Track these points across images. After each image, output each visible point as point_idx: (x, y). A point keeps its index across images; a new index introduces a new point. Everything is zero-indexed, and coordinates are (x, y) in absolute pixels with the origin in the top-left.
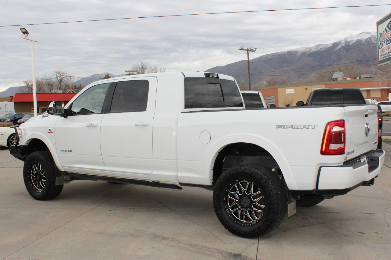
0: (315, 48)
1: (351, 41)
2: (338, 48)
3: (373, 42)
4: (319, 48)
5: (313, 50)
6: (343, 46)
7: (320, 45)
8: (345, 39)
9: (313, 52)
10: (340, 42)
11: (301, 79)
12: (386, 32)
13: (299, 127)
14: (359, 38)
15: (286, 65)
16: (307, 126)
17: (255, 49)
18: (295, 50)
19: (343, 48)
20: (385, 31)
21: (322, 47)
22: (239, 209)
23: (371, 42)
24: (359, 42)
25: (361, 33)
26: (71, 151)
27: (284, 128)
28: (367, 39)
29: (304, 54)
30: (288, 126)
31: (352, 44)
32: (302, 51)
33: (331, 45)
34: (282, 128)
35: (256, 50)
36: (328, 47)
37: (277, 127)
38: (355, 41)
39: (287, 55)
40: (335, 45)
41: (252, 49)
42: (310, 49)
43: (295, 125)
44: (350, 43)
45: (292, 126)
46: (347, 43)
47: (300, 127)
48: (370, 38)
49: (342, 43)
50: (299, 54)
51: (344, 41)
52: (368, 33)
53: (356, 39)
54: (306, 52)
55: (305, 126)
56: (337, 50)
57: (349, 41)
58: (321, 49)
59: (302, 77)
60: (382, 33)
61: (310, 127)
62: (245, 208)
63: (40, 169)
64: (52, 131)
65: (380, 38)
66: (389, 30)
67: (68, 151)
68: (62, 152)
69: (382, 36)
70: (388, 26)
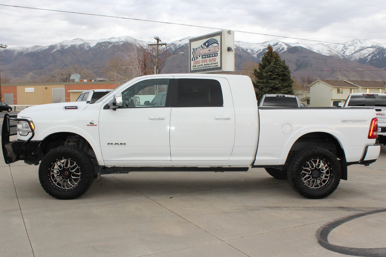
0: (32, 49)
1: (66, 45)
2: (54, 51)
3: (85, 48)
4: (36, 49)
5: (30, 51)
6: (59, 49)
7: (36, 46)
8: (61, 43)
9: (30, 52)
10: (56, 46)
11: (18, 78)
12: (202, 48)
13: (356, 121)
14: (73, 44)
15: (3, 63)
16: (361, 121)
17: (5, 45)
18: (12, 49)
19: (58, 51)
20: (200, 47)
21: (39, 49)
22: (311, 180)
23: (84, 48)
24: (73, 47)
25: (75, 39)
26: (125, 144)
28: (80, 45)
29: (21, 54)
30: (349, 121)
31: (67, 49)
32: (20, 51)
33: (48, 47)
34: (346, 122)
35: (6, 47)
36: (45, 48)
37: (342, 121)
38: (69, 46)
39: (3, 53)
40: (52, 47)
41: (3, 45)
42: (27, 49)
43: (354, 120)
44: (65, 47)
45: (352, 121)
46: (62, 47)
48: (83, 45)
49: (58, 46)
50: (16, 53)
51: (60, 45)
52: (81, 40)
53: (71, 44)
54: (24, 52)
55: (359, 121)
56: (53, 53)
57: (64, 45)
58: (38, 50)
59: (19, 76)
60: (196, 49)
61: (363, 121)
62: (318, 177)
63: (69, 165)
64: (94, 124)
65: (194, 52)
66: (206, 47)
67: (119, 144)
68: (110, 145)
69: (196, 51)
70: (205, 44)
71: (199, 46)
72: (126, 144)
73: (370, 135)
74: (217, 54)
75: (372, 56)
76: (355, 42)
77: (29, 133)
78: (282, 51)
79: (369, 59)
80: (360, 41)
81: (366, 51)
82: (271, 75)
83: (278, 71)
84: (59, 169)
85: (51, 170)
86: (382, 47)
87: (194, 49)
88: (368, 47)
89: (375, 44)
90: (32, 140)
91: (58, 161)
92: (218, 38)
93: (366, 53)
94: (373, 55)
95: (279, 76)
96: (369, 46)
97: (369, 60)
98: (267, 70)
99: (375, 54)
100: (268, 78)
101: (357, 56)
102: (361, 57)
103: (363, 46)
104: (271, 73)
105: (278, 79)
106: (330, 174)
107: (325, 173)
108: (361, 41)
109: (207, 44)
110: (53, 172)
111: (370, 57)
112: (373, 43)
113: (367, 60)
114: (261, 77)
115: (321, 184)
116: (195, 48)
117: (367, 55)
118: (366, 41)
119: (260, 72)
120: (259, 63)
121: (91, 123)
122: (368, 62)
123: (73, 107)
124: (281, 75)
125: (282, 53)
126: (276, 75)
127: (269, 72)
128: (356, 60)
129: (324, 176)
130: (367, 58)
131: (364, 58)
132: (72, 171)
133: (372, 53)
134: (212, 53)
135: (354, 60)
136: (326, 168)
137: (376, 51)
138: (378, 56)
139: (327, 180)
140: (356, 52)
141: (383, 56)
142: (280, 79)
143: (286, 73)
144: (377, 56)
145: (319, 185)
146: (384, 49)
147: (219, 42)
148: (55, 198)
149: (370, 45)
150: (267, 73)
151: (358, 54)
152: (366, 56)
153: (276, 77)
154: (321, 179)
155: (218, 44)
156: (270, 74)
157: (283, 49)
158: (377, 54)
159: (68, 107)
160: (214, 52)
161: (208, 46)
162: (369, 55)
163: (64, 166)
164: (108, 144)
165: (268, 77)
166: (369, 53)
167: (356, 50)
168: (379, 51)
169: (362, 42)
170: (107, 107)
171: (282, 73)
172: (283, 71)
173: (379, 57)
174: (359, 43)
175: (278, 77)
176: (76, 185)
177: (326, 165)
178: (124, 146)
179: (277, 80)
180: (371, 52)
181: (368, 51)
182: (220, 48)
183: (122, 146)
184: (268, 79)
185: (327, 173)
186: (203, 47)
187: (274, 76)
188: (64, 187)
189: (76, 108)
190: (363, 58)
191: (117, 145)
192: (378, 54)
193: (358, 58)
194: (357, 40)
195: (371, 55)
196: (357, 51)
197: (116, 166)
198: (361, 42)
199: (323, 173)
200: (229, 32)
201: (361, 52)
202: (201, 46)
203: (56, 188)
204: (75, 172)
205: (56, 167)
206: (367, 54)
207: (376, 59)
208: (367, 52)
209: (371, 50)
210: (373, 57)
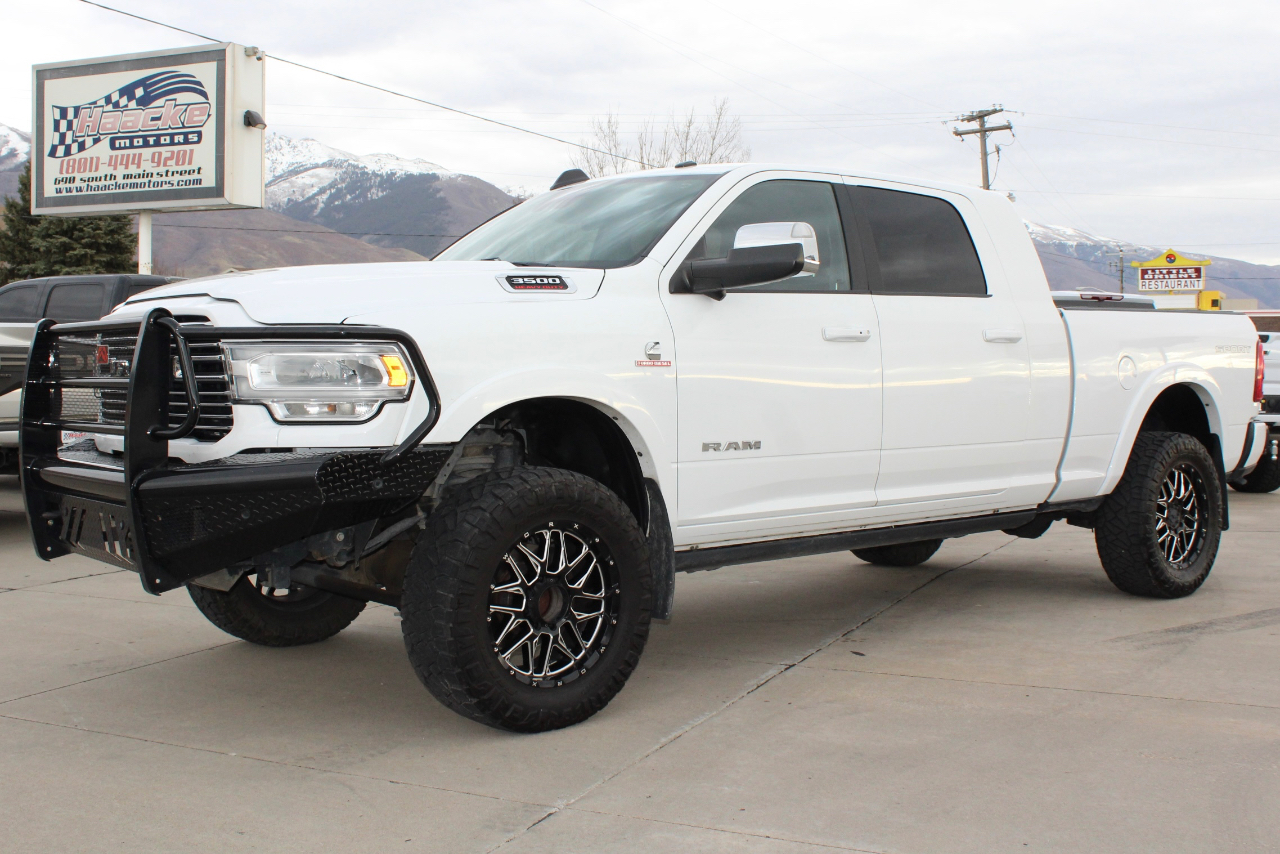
12: (110, 107)
20: (101, 103)
26: (757, 445)
60: (77, 110)
63: (563, 559)
65: (63, 125)
66: (133, 104)
69: (76, 116)
70: (127, 91)
71: (99, 95)
72: (763, 445)
74: (200, 134)
75: (331, 195)
76: (273, 144)
77: (387, 406)
79: (321, 205)
80: (290, 141)
81: (312, 176)
82: (66, 248)
83: (94, 230)
86: (362, 168)
87: (64, 112)
88: (316, 166)
89: (339, 157)
92: (205, 73)
93: (310, 183)
94: (333, 191)
95: (99, 251)
96: (320, 162)
97: (322, 209)
98: (48, 229)
99: (339, 191)
100: (54, 258)
101: (283, 193)
102: (293, 198)
103: (299, 159)
104: (65, 239)
105: (93, 262)
108: (294, 142)
109: (139, 92)
111: (325, 197)
112: (332, 151)
113: (315, 207)
114: (17, 253)
116: (69, 103)
117: (316, 190)
118: (310, 143)
119: (10, 234)
120: (7, 201)
121: (649, 354)
122: (317, 216)
123: (546, 281)
124: (104, 249)
126: (85, 246)
127: (57, 233)
128: (279, 205)
130: (313, 202)
131: (303, 202)
132: (575, 587)
133: (331, 186)
134: (170, 131)
135: (271, 206)
137: (343, 180)
138: (349, 197)
140: (277, 179)
141: (366, 197)
142: (100, 262)
143: (126, 242)
144: (345, 195)
146: (367, 174)
147: (211, 88)
149: (325, 159)
150: (50, 236)
151: (285, 185)
152: (311, 194)
153: (85, 256)
155: (204, 94)
156: (64, 244)
157: (13, 154)
158: (346, 188)
159: (521, 281)
160: (184, 127)
161: (144, 102)
162: (322, 191)
164: (706, 447)
165: (55, 252)
166: (321, 186)
167: (277, 174)
168: (351, 178)
169: (299, 145)
171: (108, 240)
172: (112, 232)
173: (353, 199)
174: (286, 149)
175: (92, 256)
178: (753, 452)
179: (90, 267)
180: (326, 183)
181: (317, 176)
182: (213, 112)
183: (749, 452)
184: (55, 263)
186: (116, 105)
187: (79, 251)
189: (563, 285)
190: (301, 199)
191: (733, 452)
192: (351, 189)
193: (286, 200)
194: (280, 138)
195: (328, 192)
196: (281, 176)
197: (701, 547)
198: (295, 147)
200: (252, 53)
201: (294, 179)
202: (108, 99)
204: (586, 588)
206: (312, 186)
207: (344, 206)
208: (314, 180)
209: (328, 175)
210: (332, 198)
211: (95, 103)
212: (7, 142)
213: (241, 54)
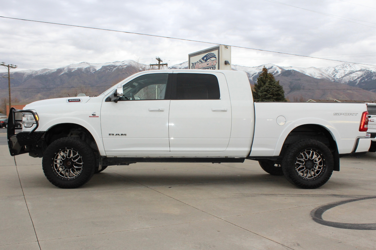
0: (40, 72)
1: (73, 69)
2: (61, 74)
3: (91, 71)
4: (45, 72)
5: (39, 73)
6: (66, 72)
7: (45, 69)
8: (68, 67)
9: (39, 75)
10: (64, 69)
11: (27, 99)
12: (200, 63)
14: (79, 67)
15: (13, 85)
16: (352, 114)
17: (15, 66)
18: (22, 72)
19: (65, 74)
20: (199, 62)
21: (47, 72)
22: (305, 170)
23: (90, 71)
24: (80, 70)
25: (81, 63)
26: (125, 135)
27: (339, 115)
28: (87, 68)
29: (30, 76)
30: (341, 114)
31: (74, 72)
32: (29, 74)
33: (56, 70)
34: (338, 114)
35: (16, 67)
36: (53, 71)
37: (334, 114)
38: (76, 69)
39: (14, 76)
40: (60, 70)
41: (13, 65)
42: (37, 72)
43: (345, 113)
44: (72, 70)
45: (343, 114)
46: (70, 70)
47: (348, 115)
48: (89, 68)
49: (65, 69)
50: (25, 76)
51: (67, 68)
52: (87, 63)
53: (77, 67)
54: (33, 74)
55: (351, 114)
56: (61, 75)
57: (71, 69)
58: (47, 73)
59: (28, 98)
60: (195, 63)
61: (354, 114)
62: (311, 168)
63: (72, 155)
64: (96, 116)
65: (193, 67)
66: (204, 61)
67: (120, 134)
68: (111, 136)
69: (195, 65)
70: (203, 58)
71: (198, 60)
72: (127, 135)
73: (362, 128)
74: (215, 67)
75: (361, 79)
76: (344, 66)
77: (34, 124)
78: (276, 74)
79: (358, 82)
80: (349, 65)
81: (355, 74)
82: (266, 95)
83: (273, 90)
84: (61, 159)
85: (54, 160)
86: (370, 71)
87: (193, 64)
88: (357, 71)
89: (363, 68)
90: (36, 130)
91: (61, 151)
92: (215, 52)
93: (354, 76)
94: (362, 78)
95: (274, 96)
96: (358, 70)
97: (358, 83)
98: (262, 90)
99: (363, 78)
100: (263, 97)
101: (347, 79)
102: (350, 80)
103: (352, 69)
104: (266, 93)
105: (272, 98)
106: (323, 165)
107: (318, 164)
108: (350, 65)
109: (205, 58)
110: (56, 162)
111: (359, 80)
112: (361, 67)
113: (356, 82)
114: (256, 97)
115: (314, 175)
116: (194, 62)
117: (356, 78)
118: (355, 65)
119: (256, 92)
120: (255, 84)
121: (93, 115)
122: (357, 85)
123: (76, 100)
124: (275, 95)
125: (277, 76)
126: (271, 94)
127: (264, 91)
128: (346, 82)
129: (317, 167)
130: (356, 81)
131: (353, 81)
132: (74, 161)
133: (361, 76)
134: (210, 67)
135: (344, 83)
136: (319, 159)
137: (365, 75)
138: (366, 79)
139: (320, 170)
140: (346, 75)
141: (372, 79)
142: (274, 98)
143: (280, 93)
144: (365, 79)
145: (313, 176)
146: (372, 72)
147: (217, 56)
148: (58, 187)
149: (359, 69)
150: (262, 92)
151: (348, 77)
152: (355, 79)
153: (270, 97)
154: (315, 169)
155: (216, 58)
156: (265, 94)
157: (277, 72)
158: (365, 77)
159: (71, 100)
160: (212, 66)
161: (206, 61)
162: (358, 78)
163: (66, 156)
164: (110, 134)
165: (263, 96)
166: (358, 76)
167: (346, 74)
168: (367, 74)
169: (352, 65)
170: (108, 100)
171: (276, 93)
172: (277, 91)
173: (368, 80)
174: (348, 67)
175: (272, 97)
176: (78, 174)
177: (319, 156)
179: (271, 100)
180: (360, 76)
181: (357, 74)
182: (217, 62)
183: (123, 136)
184: (264, 99)
185: (320, 164)
186: (201, 62)
187: (269, 96)
188: (67, 177)
189: (79, 101)
190: (352, 80)
191: (118, 136)
192: (367, 77)
193: (348, 81)
194: (347, 64)
195: (360, 78)
196: (347, 75)
197: (117, 157)
198: (351, 66)
199: (317, 164)
200: (226, 47)
201: (350, 75)
202: (200, 60)
203: (59, 177)
204: (78, 161)
205: (59, 157)
206: (356, 77)
207: (365, 82)
208: (356, 75)
209: (360, 73)
210: (361, 80)
211: (198, 62)
212: (276, 69)
213: (223, 47)
